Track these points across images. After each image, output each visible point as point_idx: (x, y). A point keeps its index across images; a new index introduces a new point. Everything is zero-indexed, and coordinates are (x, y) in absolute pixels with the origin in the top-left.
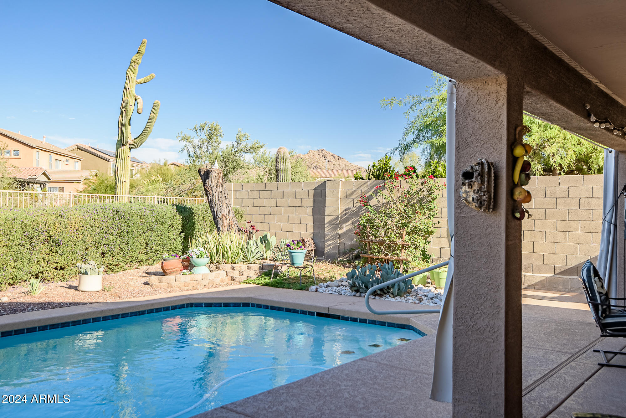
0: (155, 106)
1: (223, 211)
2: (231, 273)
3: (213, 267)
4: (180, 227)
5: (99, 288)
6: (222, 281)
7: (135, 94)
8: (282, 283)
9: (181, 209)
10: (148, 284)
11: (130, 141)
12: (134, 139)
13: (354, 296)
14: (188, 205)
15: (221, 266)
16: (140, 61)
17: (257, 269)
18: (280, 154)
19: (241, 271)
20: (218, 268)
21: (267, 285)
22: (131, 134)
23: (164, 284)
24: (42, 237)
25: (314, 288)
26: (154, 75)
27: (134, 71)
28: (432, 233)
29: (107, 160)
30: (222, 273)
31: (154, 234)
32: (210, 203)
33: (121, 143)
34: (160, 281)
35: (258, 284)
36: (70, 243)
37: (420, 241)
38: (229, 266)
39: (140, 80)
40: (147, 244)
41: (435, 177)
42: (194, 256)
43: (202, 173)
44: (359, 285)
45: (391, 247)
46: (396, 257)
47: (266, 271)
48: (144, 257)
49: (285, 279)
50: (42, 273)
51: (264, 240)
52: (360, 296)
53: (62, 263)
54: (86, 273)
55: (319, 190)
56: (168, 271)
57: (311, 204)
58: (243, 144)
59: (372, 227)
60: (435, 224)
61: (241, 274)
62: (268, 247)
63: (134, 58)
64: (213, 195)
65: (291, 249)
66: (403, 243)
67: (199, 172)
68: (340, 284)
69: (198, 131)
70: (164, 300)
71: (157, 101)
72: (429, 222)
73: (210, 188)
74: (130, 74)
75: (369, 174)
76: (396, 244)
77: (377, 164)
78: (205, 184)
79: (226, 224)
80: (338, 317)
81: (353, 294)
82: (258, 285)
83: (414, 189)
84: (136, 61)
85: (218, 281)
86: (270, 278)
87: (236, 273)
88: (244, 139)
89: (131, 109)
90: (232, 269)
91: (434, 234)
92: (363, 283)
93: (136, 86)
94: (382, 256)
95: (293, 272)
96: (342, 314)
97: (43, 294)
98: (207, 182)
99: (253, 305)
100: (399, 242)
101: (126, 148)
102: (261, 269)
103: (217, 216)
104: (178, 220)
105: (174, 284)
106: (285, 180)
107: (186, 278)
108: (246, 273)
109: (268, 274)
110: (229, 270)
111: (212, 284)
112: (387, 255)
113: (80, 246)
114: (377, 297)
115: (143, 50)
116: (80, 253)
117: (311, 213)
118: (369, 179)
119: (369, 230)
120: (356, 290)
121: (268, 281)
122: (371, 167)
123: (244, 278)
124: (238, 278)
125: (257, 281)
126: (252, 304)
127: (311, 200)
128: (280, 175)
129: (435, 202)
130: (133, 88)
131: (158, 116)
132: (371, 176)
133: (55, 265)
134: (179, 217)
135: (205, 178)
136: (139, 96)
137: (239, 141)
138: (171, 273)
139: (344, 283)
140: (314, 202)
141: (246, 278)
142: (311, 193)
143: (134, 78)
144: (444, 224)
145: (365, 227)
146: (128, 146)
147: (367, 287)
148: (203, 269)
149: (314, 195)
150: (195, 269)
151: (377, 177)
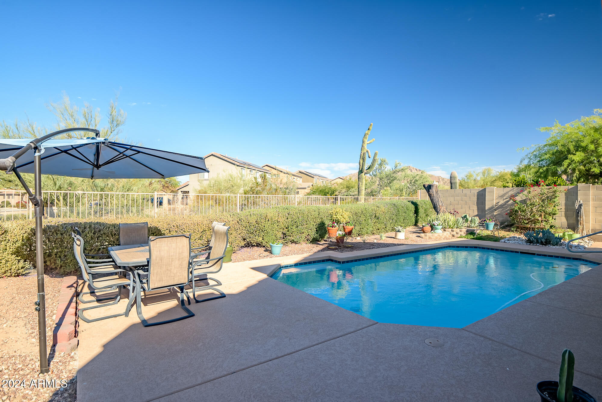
0: (376, 154)
1: (439, 204)
2: (452, 233)
3: (442, 230)
4: (414, 212)
5: (403, 238)
6: (449, 236)
7: (367, 149)
8: (480, 238)
9: (413, 203)
10: (420, 237)
11: (365, 171)
15: (447, 230)
16: (369, 133)
17: (465, 231)
18: (453, 175)
19: (457, 232)
21: (473, 239)
22: (366, 167)
23: (427, 237)
25: (503, 240)
26: (375, 139)
29: (313, 177)
30: (448, 233)
32: (432, 200)
33: (361, 172)
35: (468, 238)
36: (382, 218)
38: (450, 229)
39: (368, 142)
42: (436, 225)
43: (426, 186)
44: (533, 240)
45: (535, 222)
46: (537, 226)
47: (470, 233)
49: (481, 236)
51: (464, 218)
52: (533, 245)
54: (398, 232)
55: (481, 192)
56: (426, 232)
57: (476, 200)
59: (521, 211)
60: (558, 210)
61: (457, 233)
62: (467, 220)
63: (367, 132)
64: (434, 196)
65: (487, 222)
66: (542, 219)
67: (424, 186)
68: (514, 239)
71: (376, 151)
72: (556, 209)
73: (432, 193)
74: (365, 139)
75: (513, 184)
76: (538, 220)
78: (428, 191)
79: (442, 210)
80: (534, 254)
81: (528, 244)
82: (467, 239)
84: (367, 134)
85: (447, 236)
87: (454, 233)
89: (366, 156)
90: (452, 231)
91: (557, 215)
92: (535, 239)
93: (367, 145)
94: (529, 226)
95: (485, 233)
96: (536, 253)
98: (430, 190)
100: (540, 219)
102: (467, 231)
103: (437, 206)
104: (412, 207)
105: (431, 237)
106: (456, 188)
107: (434, 235)
108: (460, 233)
109: (472, 234)
111: (446, 238)
112: (531, 225)
113: (385, 219)
114: (544, 246)
115: (371, 128)
116: (385, 223)
117: (476, 204)
118: (512, 187)
120: (529, 242)
121: (472, 237)
123: (459, 235)
124: (456, 235)
125: (467, 237)
127: (476, 197)
129: (557, 198)
130: (365, 146)
132: (514, 185)
134: (413, 206)
135: (428, 189)
136: (368, 150)
137: (396, 167)
139: (516, 239)
140: (478, 199)
141: (460, 236)
142: (476, 194)
143: (366, 142)
144: (563, 210)
145: (516, 211)
146: (364, 173)
147: (537, 241)
148: (439, 231)
149: (478, 195)
150: (436, 231)
151: (518, 186)
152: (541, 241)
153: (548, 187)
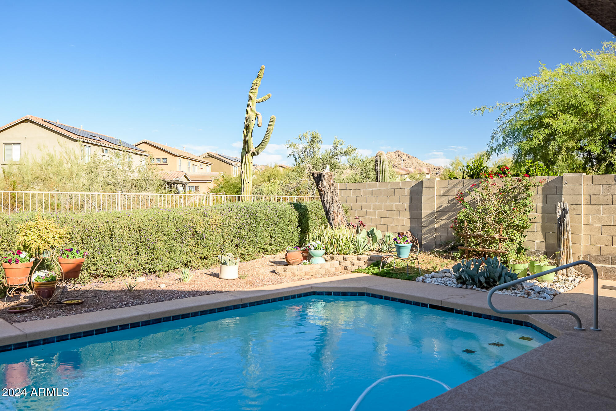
0: (271, 120)
1: (335, 209)
2: (344, 263)
3: (328, 257)
4: (297, 222)
5: (236, 276)
6: (337, 270)
7: (256, 111)
8: (390, 273)
9: (298, 207)
10: (276, 273)
11: (252, 149)
12: (256, 148)
13: (461, 287)
14: (303, 203)
15: (334, 257)
16: (259, 84)
17: (366, 260)
18: (379, 158)
19: (353, 261)
20: (332, 258)
21: (376, 274)
22: (253, 144)
23: (288, 273)
24: (190, 232)
25: (421, 278)
26: (270, 94)
27: (254, 92)
28: (527, 227)
29: (231, 164)
30: (336, 263)
31: (277, 229)
32: (323, 201)
33: (245, 151)
34: (285, 270)
35: (368, 273)
36: (211, 237)
37: (516, 235)
38: (341, 256)
39: (260, 100)
40: (271, 237)
41: (530, 175)
42: (312, 248)
43: (316, 176)
44: (465, 277)
45: (487, 241)
46: (493, 250)
47: (375, 262)
48: (269, 248)
49: (392, 269)
50: (190, 262)
51: (371, 234)
52: (467, 288)
53: (205, 253)
54: (225, 264)
55: (416, 188)
56: (291, 261)
57: (408, 201)
58: (339, 148)
59: (469, 222)
60: (530, 219)
61: (352, 264)
62: (374, 240)
63: (255, 81)
64: (325, 194)
65: (397, 243)
66: (501, 237)
67: (313, 175)
68: (444, 275)
69: (302, 139)
70: (291, 289)
71: (273, 116)
72: (525, 218)
73: (323, 189)
74: (252, 95)
75: (464, 173)
76: (494, 238)
77: (471, 165)
78: (318, 185)
79: (337, 220)
80: (451, 310)
81: (460, 285)
82: (368, 275)
83: (510, 187)
84: (256, 84)
85: (333, 270)
86: (379, 268)
87: (348, 264)
88: (339, 144)
89: (253, 123)
90: (345, 259)
91: (529, 228)
92: (469, 276)
93: (256, 105)
94: (480, 249)
95: (399, 263)
96: (455, 308)
97: (192, 282)
98: (320, 183)
99: (368, 295)
100: (497, 236)
101: (249, 155)
102: (370, 259)
103: (329, 213)
104: (295, 216)
105: (296, 272)
106: (384, 180)
107: (306, 268)
108: (357, 263)
109: (377, 264)
110: (342, 261)
111: (328, 274)
112: (483, 247)
113: (219, 239)
114: (484, 290)
115: (262, 74)
116: (219, 245)
117: (408, 209)
118: (463, 178)
119: (466, 224)
120: (462, 281)
121: (377, 271)
122: (465, 168)
123: (355, 268)
124: (350, 267)
125: (367, 271)
126: (367, 293)
127: (409, 197)
128: (380, 175)
129: (530, 199)
130: (254, 106)
131: (273, 128)
132: (465, 176)
133: (200, 255)
134: (296, 213)
135: (318, 180)
136: (259, 113)
137: (335, 146)
138: (293, 263)
139: (447, 274)
140: (411, 199)
141: (357, 268)
142: (408, 191)
143: (255, 98)
144: (539, 219)
145: (462, 222)
146: (250, 153)
147: (473, 280)
148: (319, 260)
149: (411, 193)
150: (313, 260)
151: (471, 176)
152: (479, 281)
153: (515, 179)
